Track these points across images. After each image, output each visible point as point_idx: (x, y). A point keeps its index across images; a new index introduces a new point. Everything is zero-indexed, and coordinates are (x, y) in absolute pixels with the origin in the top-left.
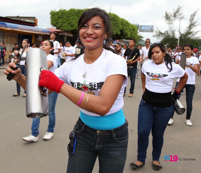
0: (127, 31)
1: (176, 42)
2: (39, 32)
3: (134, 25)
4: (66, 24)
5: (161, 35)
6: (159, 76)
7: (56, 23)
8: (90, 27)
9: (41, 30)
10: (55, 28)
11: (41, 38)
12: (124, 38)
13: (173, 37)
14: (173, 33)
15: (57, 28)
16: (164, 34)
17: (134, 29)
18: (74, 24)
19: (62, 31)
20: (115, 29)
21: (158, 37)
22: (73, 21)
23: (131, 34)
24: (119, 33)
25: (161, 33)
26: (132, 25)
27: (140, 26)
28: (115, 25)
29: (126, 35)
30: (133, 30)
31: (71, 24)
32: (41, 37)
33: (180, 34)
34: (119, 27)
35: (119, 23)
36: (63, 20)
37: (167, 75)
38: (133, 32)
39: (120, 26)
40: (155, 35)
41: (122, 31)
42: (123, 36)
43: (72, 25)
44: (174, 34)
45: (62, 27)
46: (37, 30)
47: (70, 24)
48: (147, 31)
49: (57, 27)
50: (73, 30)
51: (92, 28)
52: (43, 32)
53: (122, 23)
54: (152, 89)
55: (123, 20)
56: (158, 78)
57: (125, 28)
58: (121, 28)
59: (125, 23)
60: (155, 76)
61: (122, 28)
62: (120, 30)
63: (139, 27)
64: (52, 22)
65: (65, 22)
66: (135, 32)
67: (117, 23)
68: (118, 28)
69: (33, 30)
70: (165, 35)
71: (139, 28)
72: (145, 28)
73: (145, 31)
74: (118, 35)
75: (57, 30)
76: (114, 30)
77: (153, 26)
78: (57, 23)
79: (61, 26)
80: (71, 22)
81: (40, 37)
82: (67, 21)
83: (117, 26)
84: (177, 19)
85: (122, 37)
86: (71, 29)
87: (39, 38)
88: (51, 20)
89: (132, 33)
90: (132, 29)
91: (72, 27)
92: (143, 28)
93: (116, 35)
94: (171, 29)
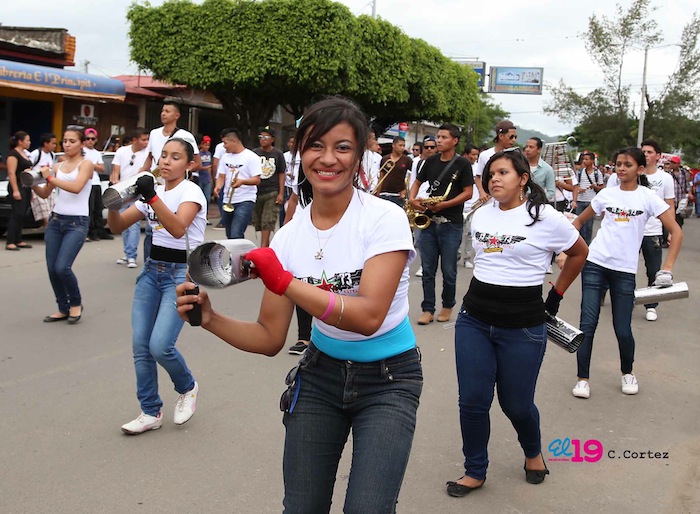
0: (433, 89)
1: (632, 134)
2: (78, 88)
3: (462, 65)
4: (192, 58)
5: (574, 107)
6: (504, 241)
7: (151, 56)
8: (329, 148)
9: (88, 83)
10: (150, 73)
11: (91, 116)
12: (425, 118)
13: (622, 113)
14: (621, 97)
15: (157, 77)
16: (586, 101)
17: (466, 81)
18: (222, 60)
19: (177, 86)
20: (385, 81)
21: (564, 113)
22: (221, 48)
23: (451, 102)
24: (404, 96)
25: (575, 99)
26: (457, 67)
27: (492, 68)
28: (387, 66)
29: (433, 104)
30: (461, 83)
31: (210, 59)
32: (92, 108)
33: (646, 103)
34: (402, 72)
35: (403, 56)
36: (180, 44)
37: (524, 239)
38: (458, 91)
39: (407, 69)
40: (552, 108)
41: (414, 89)
42: (421, 108)
43: (214, 64)
44: (625, 101)
45: (178, 69)
46: (70, 82)
47: (206, 58)
48: (518, 90)
49: (155, 70)
50: (218, 84)
51: (333, 151)
52: (95, 90)
53: (414, 56)
54: (484, 276)
55: (418, 44)
56: (501, 246)
57: (427, 77)
58: (412, 76)
59: (426, 58)
60: (493, 241)
61: (416, 76)
62: (409, 83)
63: (487, 72)
64: (136, 50)
65: (186, 53)
66: (466, 92)
67: (395, 58)
68: (400, 76)
69: (55, 83)
70: (590, 104)
71: (487, 79)
72: (510, 77)
73: (511, 89)
74: (401, 104)
75: (158, 84)
76: (381, 84)
77: (542, 69)
78: (158, 54)
79: (170, 67)
80: (212, 51)
81: (87, 113)
82: (197, 47)
83: (396, 67)
84: (635, 45)
85: (417, 114)
86: (212, 77)
87: (83, 115)
88: (133, 44)
89: (455, 95)
90: (454, 82)
91: (217, 69)
92: (502, 77)
93: (392, 103)
94: (611, 84)
